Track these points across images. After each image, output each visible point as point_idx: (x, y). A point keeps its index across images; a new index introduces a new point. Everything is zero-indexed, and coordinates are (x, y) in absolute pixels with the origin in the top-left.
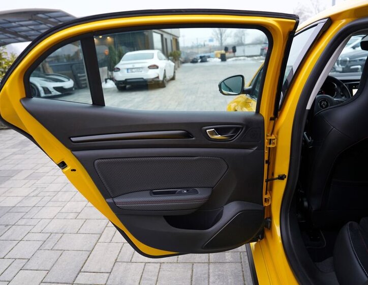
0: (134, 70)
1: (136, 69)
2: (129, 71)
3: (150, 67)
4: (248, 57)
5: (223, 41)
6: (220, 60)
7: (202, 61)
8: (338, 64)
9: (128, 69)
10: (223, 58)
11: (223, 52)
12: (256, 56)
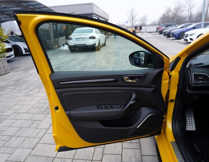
0: (80, 39)
1: (82, 39)
2: (77, 40)
3: (90, 38)
4: (148, 32)
5: (134, 23)
9: (76, 39)
12: (153, 32)
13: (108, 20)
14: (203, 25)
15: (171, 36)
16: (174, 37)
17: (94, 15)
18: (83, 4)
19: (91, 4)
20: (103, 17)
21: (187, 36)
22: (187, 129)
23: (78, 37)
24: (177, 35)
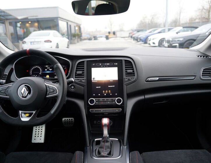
0: (35, 43)
2: (32, 43)
3: (46, 41)
4: (122, 37)
6: (105, 39)
7: (95, 39)
8: (166, 43)
9: (31, 42)
10: (107, 38)
11: (108, 34)
12: (127, 37)
13: (81, 25)
14: (167, 30)
15: (139, 40)
16: (141, 41)
17: (59, 19)
18: (48, 8)
19: (56, 8)
20: (73, 21)
21: (150, 40)
22: (33, 141)
23: (33, 40)
24: (144, 39)
